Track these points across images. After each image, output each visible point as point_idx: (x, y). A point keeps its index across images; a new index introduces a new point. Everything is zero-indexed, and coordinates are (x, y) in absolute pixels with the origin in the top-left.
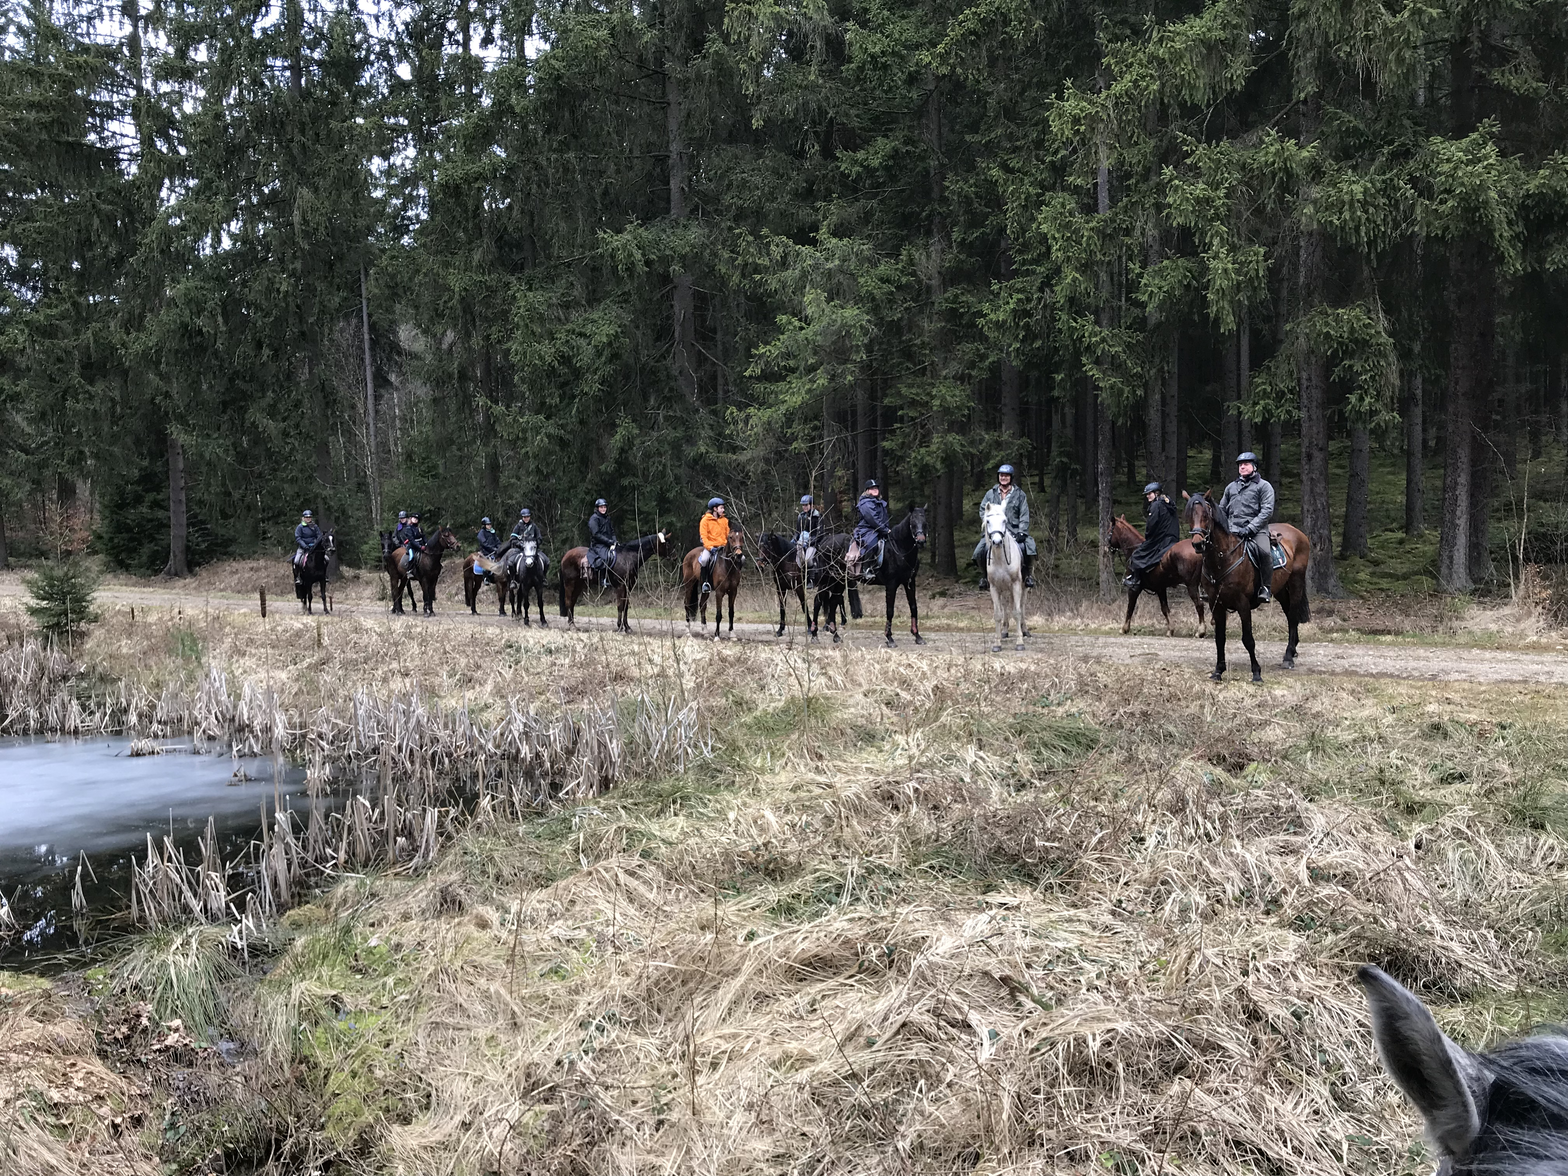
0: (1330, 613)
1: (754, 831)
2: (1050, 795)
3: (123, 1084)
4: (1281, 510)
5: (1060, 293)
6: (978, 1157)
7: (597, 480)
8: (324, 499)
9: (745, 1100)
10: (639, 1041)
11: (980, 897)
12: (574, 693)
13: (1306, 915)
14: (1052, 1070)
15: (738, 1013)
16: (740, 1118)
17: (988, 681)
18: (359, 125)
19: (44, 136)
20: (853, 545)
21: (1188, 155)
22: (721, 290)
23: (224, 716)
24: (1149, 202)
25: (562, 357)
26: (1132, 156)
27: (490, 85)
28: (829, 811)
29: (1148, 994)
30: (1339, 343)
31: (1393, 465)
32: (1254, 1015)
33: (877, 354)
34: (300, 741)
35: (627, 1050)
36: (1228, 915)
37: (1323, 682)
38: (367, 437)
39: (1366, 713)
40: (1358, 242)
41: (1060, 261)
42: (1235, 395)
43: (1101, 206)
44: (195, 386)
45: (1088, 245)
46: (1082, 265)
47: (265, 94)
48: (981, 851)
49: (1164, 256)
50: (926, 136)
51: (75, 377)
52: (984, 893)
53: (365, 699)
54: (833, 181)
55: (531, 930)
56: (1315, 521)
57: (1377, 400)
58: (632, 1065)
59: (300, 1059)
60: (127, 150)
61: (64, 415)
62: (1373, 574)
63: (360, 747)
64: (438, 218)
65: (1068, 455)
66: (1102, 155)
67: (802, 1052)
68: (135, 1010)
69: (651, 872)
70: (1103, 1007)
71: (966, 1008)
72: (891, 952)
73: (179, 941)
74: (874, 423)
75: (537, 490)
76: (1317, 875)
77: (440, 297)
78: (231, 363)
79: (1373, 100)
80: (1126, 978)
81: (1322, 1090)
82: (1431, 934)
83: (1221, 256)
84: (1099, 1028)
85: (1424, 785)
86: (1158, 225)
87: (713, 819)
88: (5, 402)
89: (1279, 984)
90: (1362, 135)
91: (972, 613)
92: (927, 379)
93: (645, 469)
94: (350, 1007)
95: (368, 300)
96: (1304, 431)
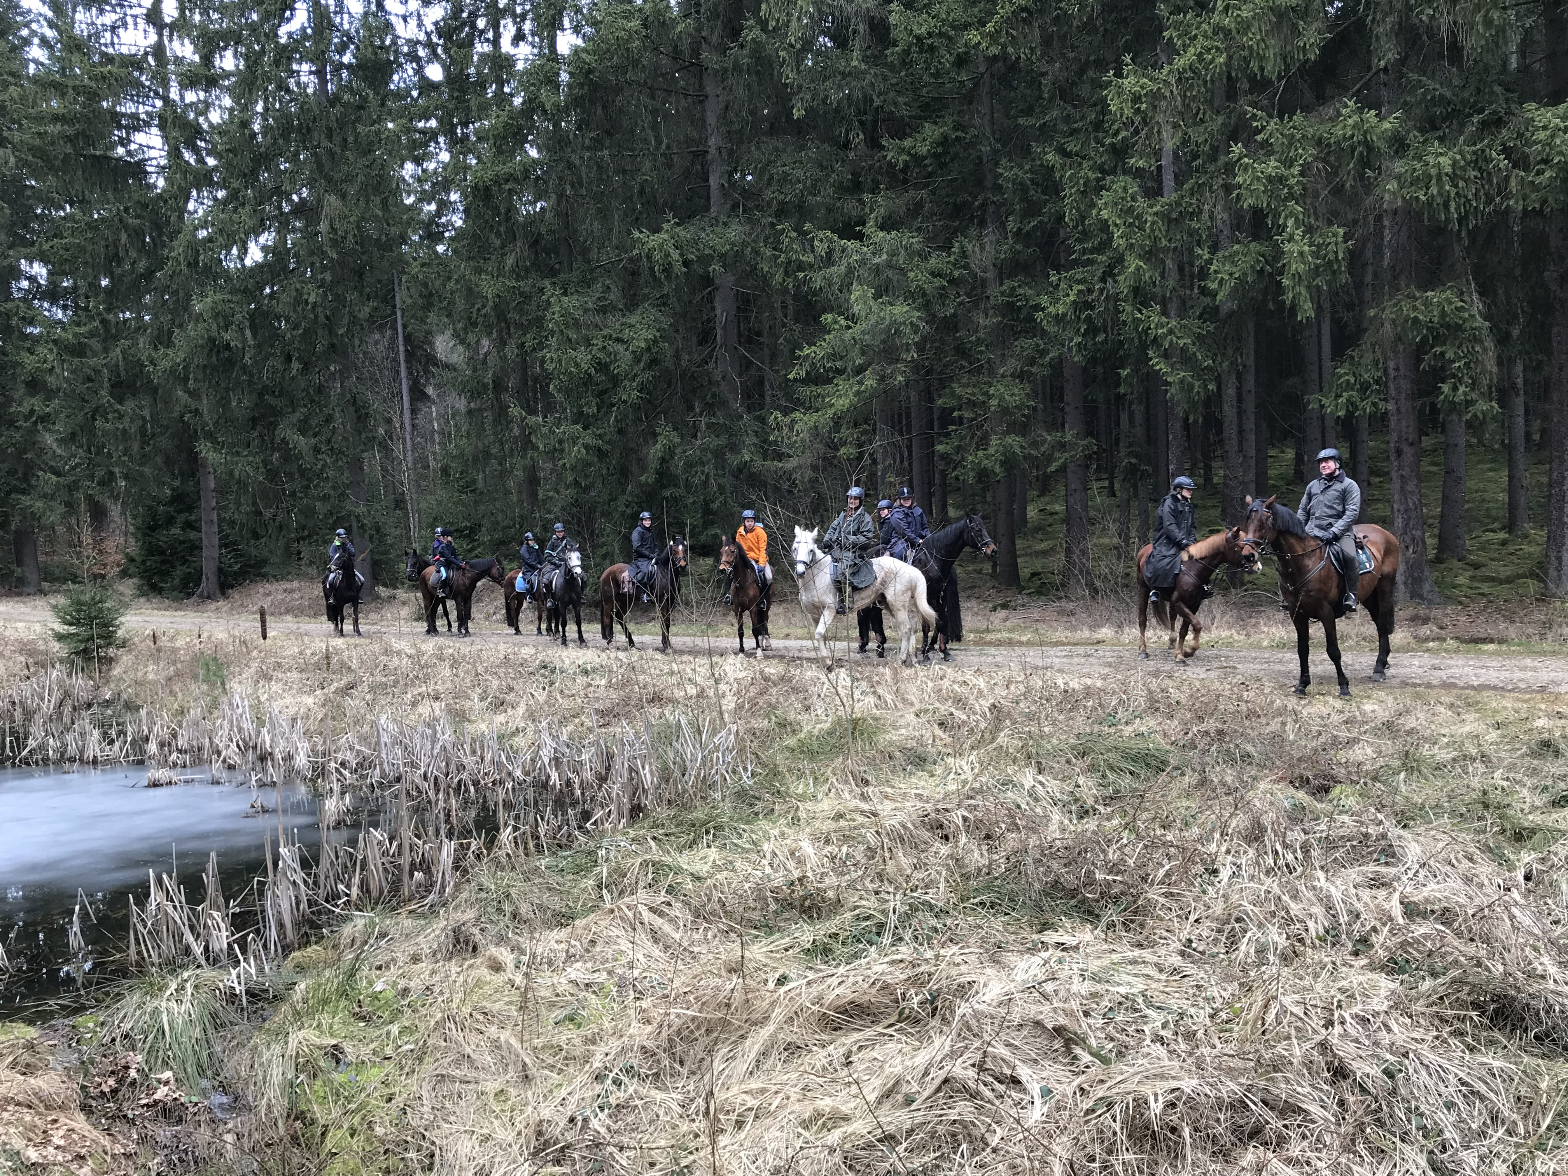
0: (1426, 621)
1: (791, 864)
2: (1115, 822)
3: (106, 1141)
4: (1370, 511)
5: (1123, 283)
7: (638, 491)
8: (358, 516)
9: (771, 1164)
10: (659, 1096)
11: (1035, 937)
12: (607, 715)
13: (1400, 956)
14: (1110, 1135)
15: (767, 1066)
17: (1050, 699)
18: (389, 130)
19: (69, 150)
21: (1258, 131)
22: (763, 290)
23: (245, 744)
24: (1218, 183)
25: (599, 364)
26: (1198, 135)
27: (521, 83)
28: (872, 841)
29: (1218, 1047)
30: (1428, 328)
31: (1494, 461)
32: (1339, 1073)
33: (928, 353)
34: (320, 772)
35: (646, 1106)
36: (1311, 956)
37: (1418, 696)
38: (403, 452)
39: (1466, 729)
40: (1448, 220)
41: (1122, 249)
42: (1317, 388)
43: (1166, 189)
44: (224, 402)
45: (1152, 231)
46: (1146, 253)
47: (291, 100)
48: (1037, 885)
49: (1235, 240)
50: (977, 121)
51: (105, 396)
52: (1040, 932)
54: (879, 171)
55: (548, 973)
56: (1407, 522)
57: (1473, 389)
58: (651, 1122)
59: (296, 1114)
60: (154, 162)
61: (94, 435)
62: (1472, 578)
63: (383, 775)
64: (472, 223)
65: (1137, 455)
66: (1165, 134)
67: (835, 1111)
68: (123, 1062)
69: (677, 910)
70: (1167, 1062)
71: (1016, 1062)
72: (934, 998)
73: (173, 986)
74: (929, 425)
75: (576, 503)
76: (1412, 911)
77: (473, 305)
78: (260, 378)
79: (1460, 66)
80: (1195, 1028)
81: (1419, 1160)
82: (1543, 977)
83: (1297, 238)
84: (1163, 1086)
85: (1534, 809)
86: (1227, 208)
87: (747, 851)
88: (35, 423)
89: (1368, 1037)
90: (1449, 104)
91: (1036, 626)
92: (984, 377)
93: (687, 479)
94: (351, 1058)
95: (403, 310)
96: (1392, 425)
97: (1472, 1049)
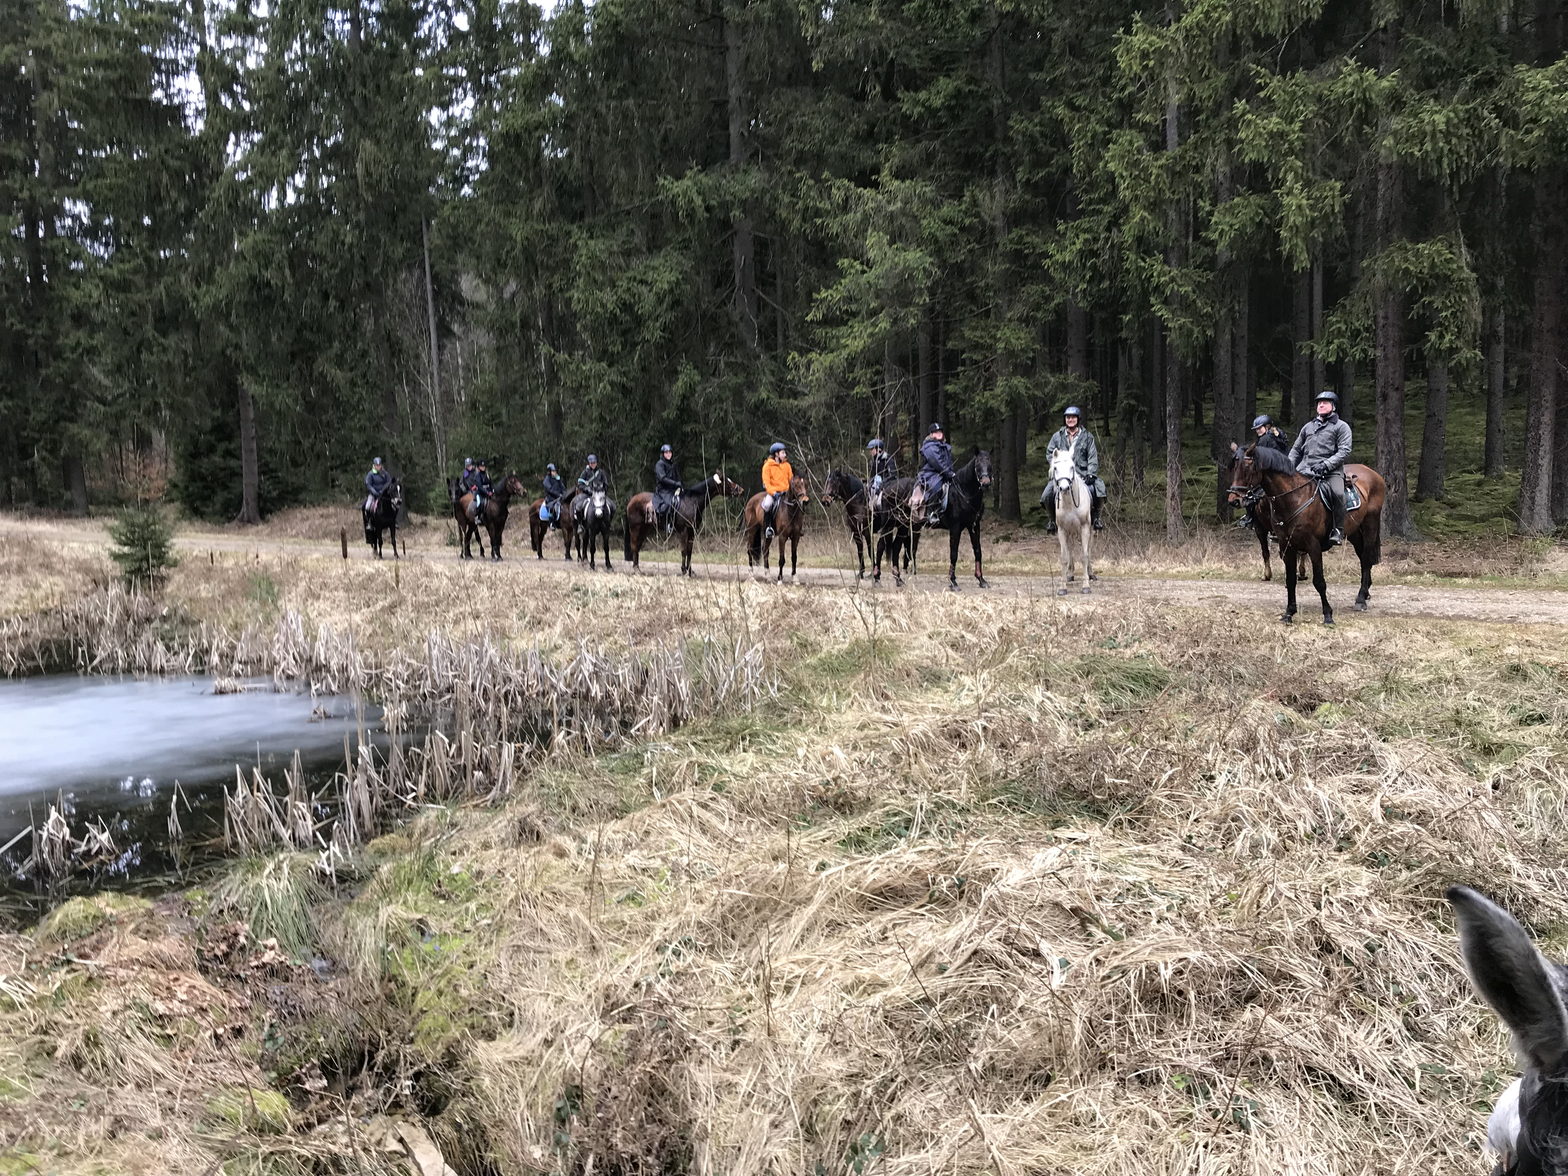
0: (1404, 556)
1: (823, 767)
2: (1119, 733)
3: (224, 997)
5: (1128, 232)
6: (1049, 1079)
7: (660, 427)
8: (392, 447)
9: (818, 1023)
10: (714, 965)
11: (1049, 832)
12: (641, 634)
13: (1380, 851)
14: (1124, 997)
15: (811, 940)
16: (813, 1038)
17: (1055, 623)
18: (418, 77)
19: (112, 94)
20: (917, 490)
21: (1261, 88)
22: (781, 235)
23: (301, 656)
24: (1220, 137)
25: (624, 304)
26: (1202, 91)
27: (548, 34)
28: (898, 749)
29: (1219, 926)
30: (1418, 279)
31: (1472, 405)
32: (1327, 947)
33: (940, 297)
34: (376, 681)
35: (703, 974)
36: (1300, 851)
37: (1397, 625)
38: (431, 386)
39: (1442, 655)
40: (1440, 175)
41: (1127, 200)
42: (1307, 334)
43: (1169, 143)
44: (264, 337)
45: (1157, 183)
46: (1151, 204)
47: (326, 48)
48: (1051, 788)
49: (1233, 193)
50: (989, 75)
51: (149, 331)
52: (1053, 828)
53: (439, 642)
54: (894, 122)
55: (608, 860)
56: (1390, 462)
57: (1458, 338)
58: (708, 987)
59: (388, 977)
60: (192, 106)
61: (139, 367)
62: (1449, 516)
63: (435, 685)
64: (499, 168)
65: (1136, 397)
66: (1171, 90)
67: (875, 977)
68: (232, 930)
69: (723, 805)
70: (1174, 937)
71: (1038, 938)
72: (962, 883)
73: (271, 866)
74: (935, 367)
75: (600, 437)
76: (1391, 813)
77: (502, 247)
78: (299, 315)
79: (1456, 27)
80: (1196, 910)
81: (1395, 1020)
82: (1508, 871)
83: (1295, 191)
84: (1171, 957)
85: (1502, 727)
86: (1229, 161)
87: (782, 755)
88: (82, 355)
89: (1352, 918)
90: (1444, 63)
91: (1037, 557)
92: (991, 321)
93: (707, 416)
94: (434, 930)
95: (430, 251)
96: (1379, 371)
97: (1443, 930)
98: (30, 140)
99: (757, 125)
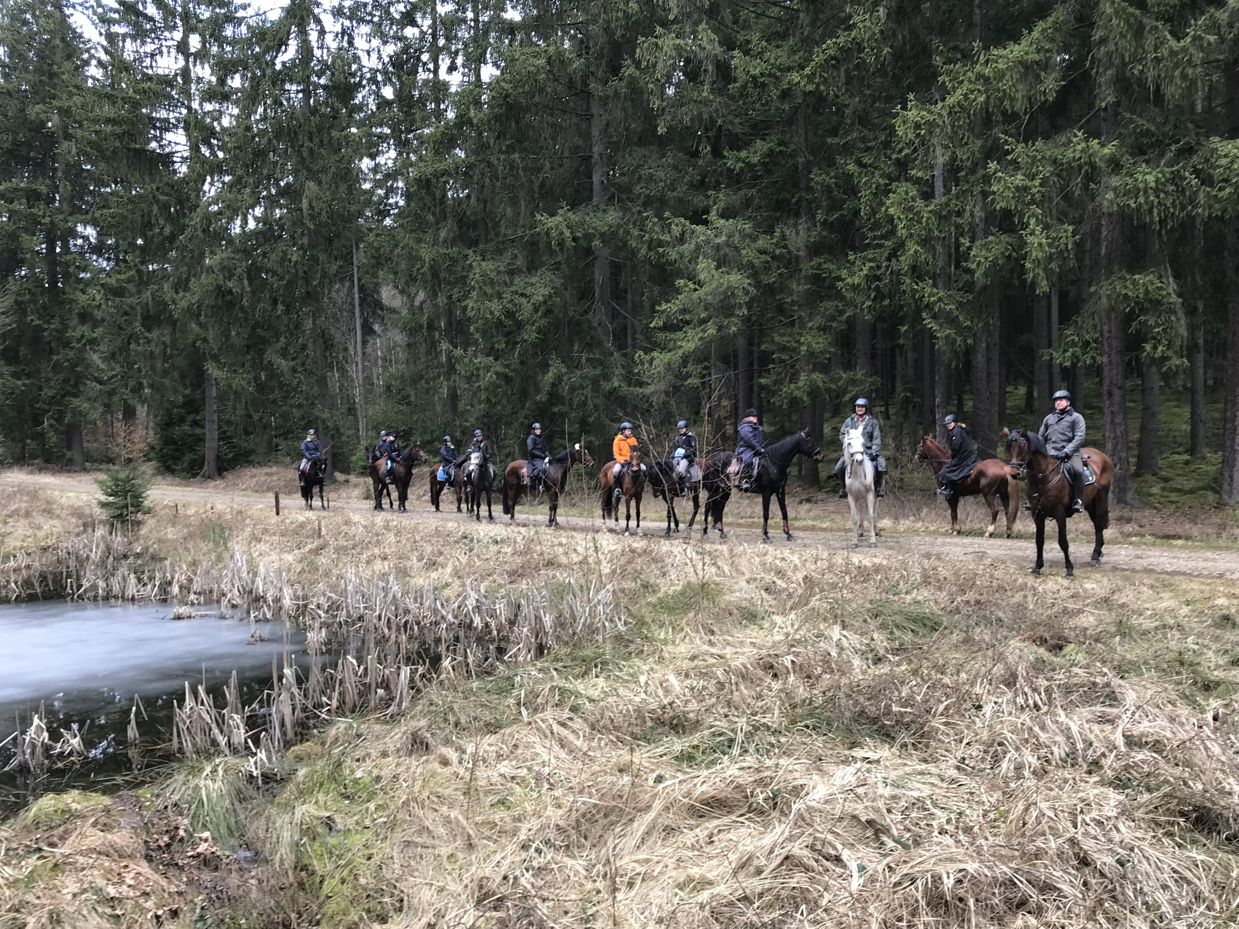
0: (1129, 521)
1: (660, 692)
2: (903, 668)
3: (164, 883)
5: (904, 262)
7: (534, 407)
8: (323, 421)
9: (656, 915)
10: (570, 862)
11: (846, 752)
12: (515, 575)
13: (1124, 776)
14: (913, 902)
15: (650, 842)
17: (849, 573)
18: (353, 134)
19: (117, 144)
21: (1008, 153)
22: (631, 260)
23: (244, 589)
24: (977, 189)
25: (508, 312)
26: (962, 154)
27: (454, 102)
28: (722, 678)
29: (991, 839)
30: (1135, 302)
31: (1178, 400)
32: (1084, 862)
33: (755, 310)
34: (302, 610)
35: (560, 869)
36: (1057, 774)
37: (1126, 578)
38: (356, 373)
39: (1164, 605)
40: (1151, 221)
41: (904, 237)
42: (1047, 343)
43: (937, 193)
44: (226, 333)
45: (928, 224)
46: (923, 240)
47: (283, 112)
48: (848, 714)
49: (987, 233)
50: (795, 139)
51: (138, 327)
52: (850, 749)
53: (353, 579)
54: (721, 175)
55: (484, 768)
56: (1115, 446)
57: (1168, 349)
58: (564, 881)
59: (301, 867)
60: (179, 155)
61: (129, 355)
62: (1163, 489)
63: (349, 615)
64: (413, 204)
65: (912, 391)
66: (938, 152)
67: (703, 877)
68: (174, 824)
69: (578, 724)
70: (954, 849)
71: (838, 845)
72: (775, 796)
73: (208, 769)
74: (751, 364)
75: (487, 415)
76: (1131, 742)
77: (413, 266)
78: (253, 316)
79: (1162, 108)
80: (971, 824)
82: (1230, 794)
83: (1037, 233)
84: (952, 867)
85: (1218, 667)
86: (984, 207)
87: (627, 681)
88: (85, 345)
89: (1104, 835)
90: (1153, 135)
91: (833, 516)
92: (796, 329)
93: (571, 399)
94: (340, 826)
95: (358, 267)
96: (1106, 372)
97: (1180, 846)
98: (53, 178)
99: (614, 175)
